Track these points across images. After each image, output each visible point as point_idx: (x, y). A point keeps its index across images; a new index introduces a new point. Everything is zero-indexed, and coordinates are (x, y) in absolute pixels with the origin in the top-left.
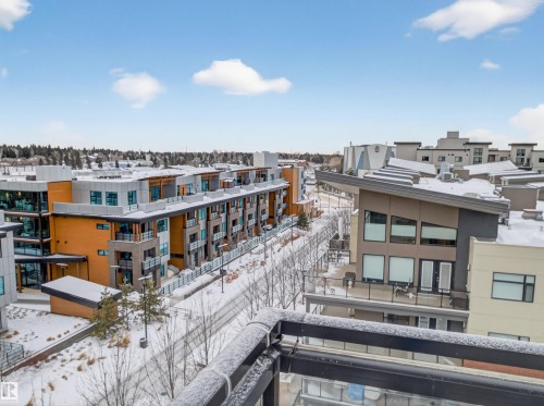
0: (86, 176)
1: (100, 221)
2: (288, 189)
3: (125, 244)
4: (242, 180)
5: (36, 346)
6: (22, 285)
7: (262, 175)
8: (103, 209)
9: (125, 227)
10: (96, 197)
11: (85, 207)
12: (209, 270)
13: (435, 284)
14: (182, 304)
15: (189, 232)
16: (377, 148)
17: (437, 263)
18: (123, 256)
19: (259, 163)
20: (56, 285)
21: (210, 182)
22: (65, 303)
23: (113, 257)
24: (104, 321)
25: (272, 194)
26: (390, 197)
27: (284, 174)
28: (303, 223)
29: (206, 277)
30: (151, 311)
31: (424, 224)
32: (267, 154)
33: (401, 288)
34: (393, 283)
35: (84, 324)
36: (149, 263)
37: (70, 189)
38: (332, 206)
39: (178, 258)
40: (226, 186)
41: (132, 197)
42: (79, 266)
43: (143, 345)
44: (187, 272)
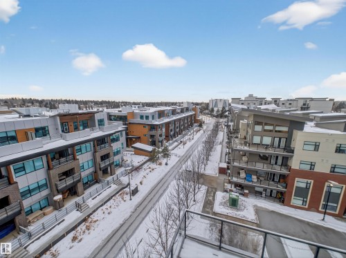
0: (136, 110)
1: (144, 125)
2: (195, 114)
3: (153, 133)
4: (182, 111)
5: (136, 164)
6: (127, 146)
7: (187, 109)
8: (144, 121)
9: (153, 127)
10: (142, 117)
11: (138, 120)
12: (176, 141)
13: (279, 145)
14: (172, 152)
15: (170, 128)
17: (280, 138)
18: (152, 136)
19: (185, 106)
20: (135, 145)
21: (174, 112)
22: (139, 152)
23: (149, 137)
24: (152, 157)
25: (191, 116)
27: (194, 109)
28: (200, 126)
29: (176, 144)
30: (166, 154)
32: (188, 103)
35: (147, 158)
36: (160, 139)
37: (133, 114)
38: (209, 121)
39: (168, 137)
40: (178, 113)
41: (153, 118)
42: (138, 139)
43: (166, 164)
44: (171, 142)
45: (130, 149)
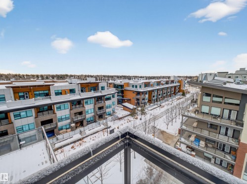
0: (131, 82)
1: (134, 92)
2: (180, 86)
3: (138, 97)
4: (167, 83)
5: (120, 116)
6: (118, 104)
7: (173, 82)
8: (134, 89)
9: (138, 93)
10: (133, 86)
11: (130, 88)
12: (157, 104)
13: (229, 117)
14: (150, 112)
15: (153, 95)
16: (211, 74)
17: (230, 111)
18: (138, 100)
19: (172, 79)
20: (124, 104)
21: (159, 83)
22: (125, 108)
23: (136, 100)
24: (133, 113)
25: (175, 87)
26: (213, 89)
27: (179, 82)
28: (184, 94)
29: (156, 106)
30: (143, 113)
31: (226, 98)
32: (174, 76)
33: (215, 117)
34: (212, 115)
35: (129, 113)
36: (143, 101)
37: (128, 84)
38: (194, 90)
39: (150, 101)
40: (163, 84)
41: (140, 87)
42: (129, 101)
43: (141, 119)
44: (152, 104)
45: (120, 106)
